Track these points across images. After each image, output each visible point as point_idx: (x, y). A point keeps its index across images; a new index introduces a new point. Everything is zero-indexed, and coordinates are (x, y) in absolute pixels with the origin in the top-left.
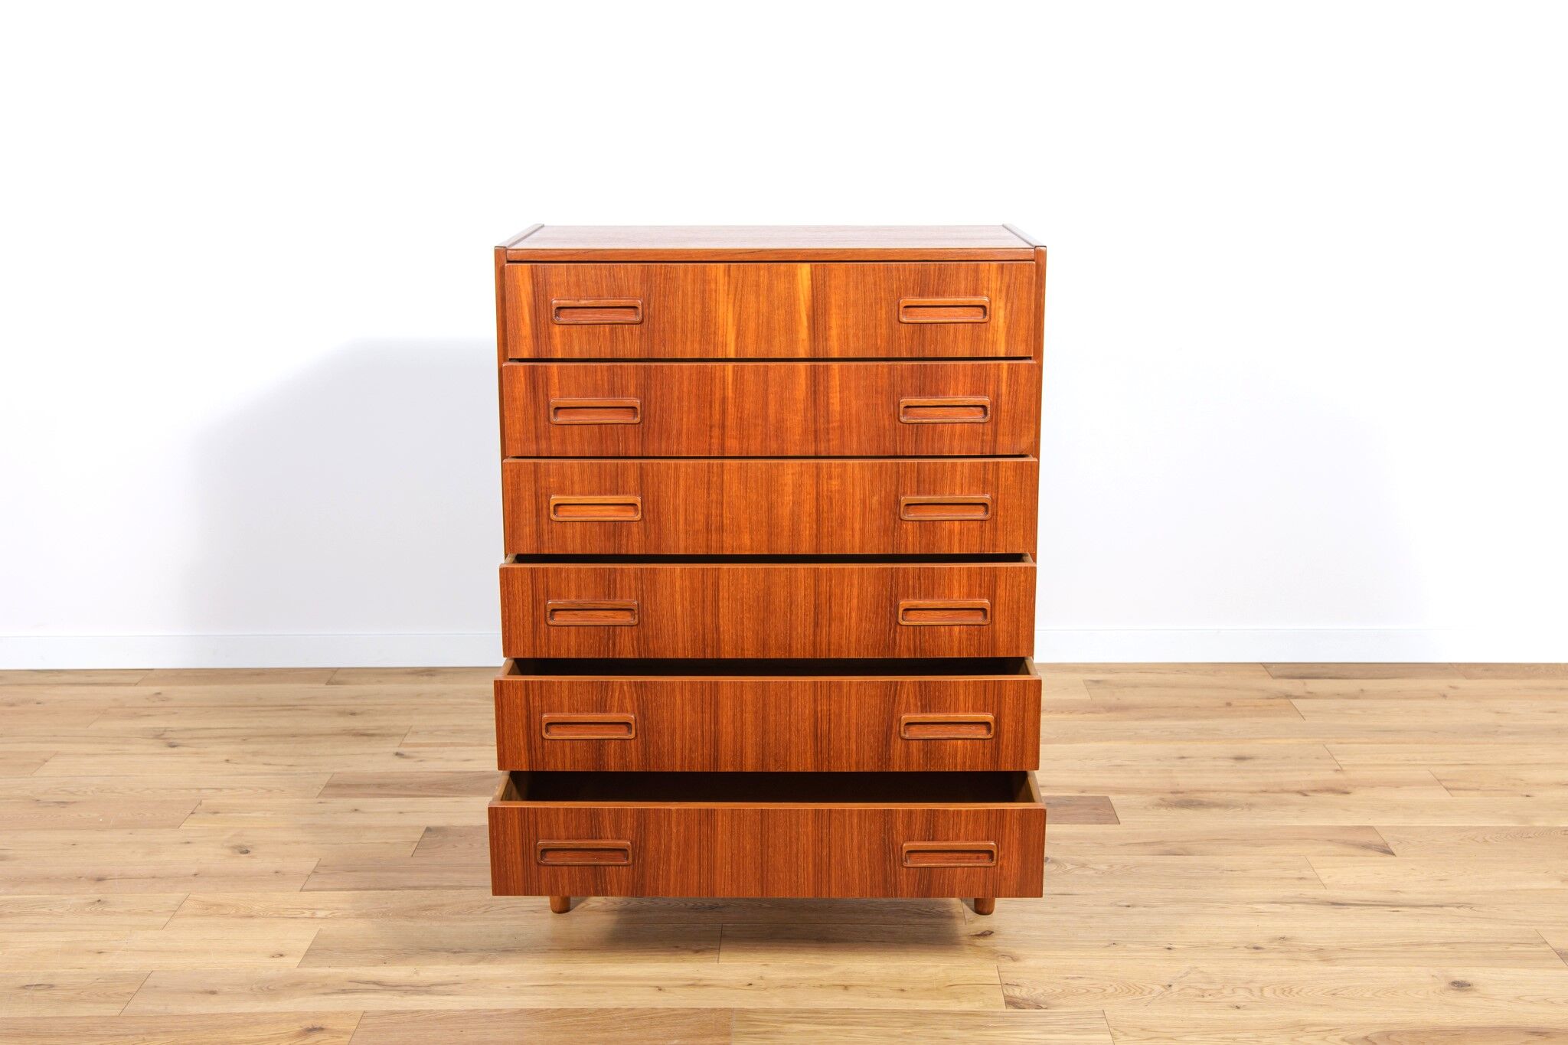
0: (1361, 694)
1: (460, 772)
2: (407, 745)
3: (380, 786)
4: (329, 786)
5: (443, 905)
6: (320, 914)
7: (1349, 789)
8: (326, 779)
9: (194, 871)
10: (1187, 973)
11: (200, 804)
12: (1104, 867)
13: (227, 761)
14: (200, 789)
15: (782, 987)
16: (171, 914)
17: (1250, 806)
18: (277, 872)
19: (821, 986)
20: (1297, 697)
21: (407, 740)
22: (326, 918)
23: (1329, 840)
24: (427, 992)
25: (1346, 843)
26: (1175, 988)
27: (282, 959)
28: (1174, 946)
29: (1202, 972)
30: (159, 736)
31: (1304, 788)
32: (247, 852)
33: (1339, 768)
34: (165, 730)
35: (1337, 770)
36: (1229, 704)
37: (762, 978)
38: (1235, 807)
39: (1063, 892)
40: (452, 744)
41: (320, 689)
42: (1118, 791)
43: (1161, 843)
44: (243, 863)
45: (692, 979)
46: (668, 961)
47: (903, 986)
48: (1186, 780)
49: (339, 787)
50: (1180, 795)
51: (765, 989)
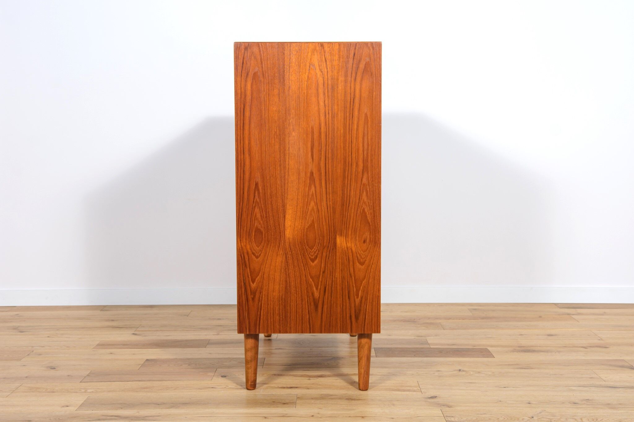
0: (604, 314)
1: (163, 340)
2: (139, 331)
3: (124, 345)
4: (98, 345)
5: (153, 387)
6: (89, 391)
7: (607, 346)
8: (97, 343)
9: (26, 376)
10: (541, 413)
11: (33, 352)
12: (490, 373)
13: (48, 337)
14: (33, 347)
15: (329, 417)
16: (12, 391)
17: (559, 352)
18: (68, 376)
19: (350, 417)
20: (573, 315)
21: (138, 329)
22: (92, 392)
23: (602, 364)
24: (143, 420)
25: (610, 365)
26: (535, 418)
27: (67, 408)
28: (531, 402)
29: (548, 412)
30: (15, 328)
31: (584, 346)
32: (54, 368)
33: (600, 339)
34: (19, 326)
35: (600, 340)
36: (540, 317)
37: (318, 414)
38: (551, 352)
39: (470, 382)
40: (161, 330)
41: (98, 312)
42: (492, 346)
43: (517, 364)
44: (52, 373)
45: (282, 414)
46: (269, 407)
47: (393, 417)
48: (524, 342)
49: (102, 345)
50: (523, 348)
51: (320, 418)
